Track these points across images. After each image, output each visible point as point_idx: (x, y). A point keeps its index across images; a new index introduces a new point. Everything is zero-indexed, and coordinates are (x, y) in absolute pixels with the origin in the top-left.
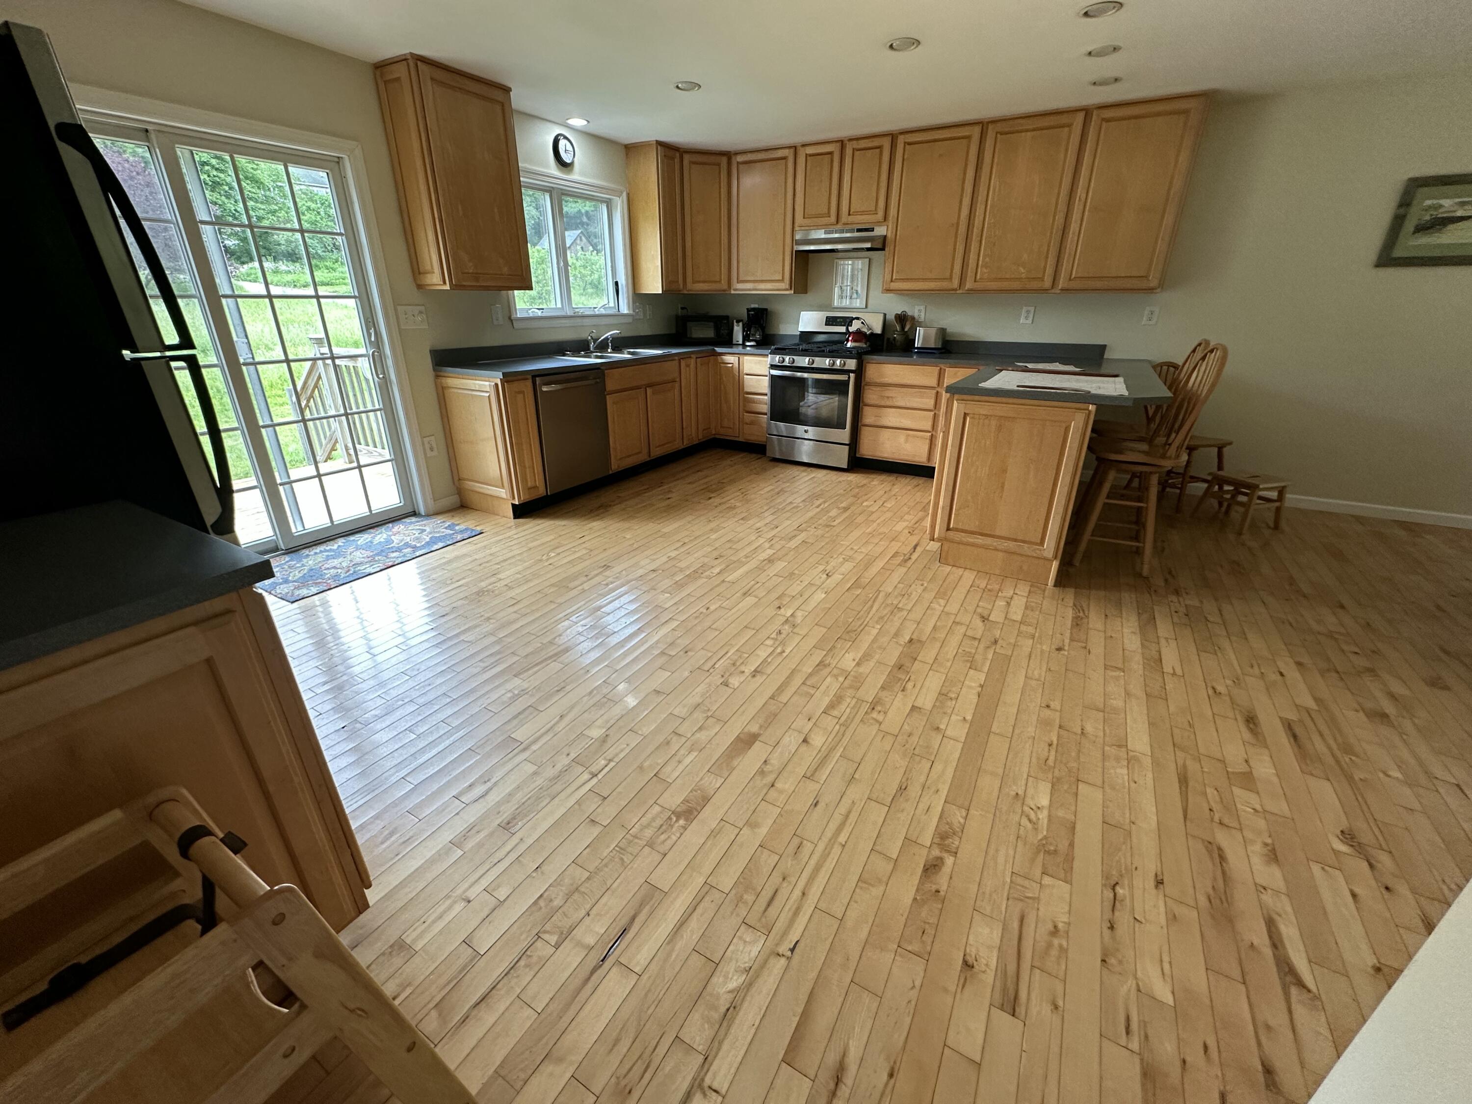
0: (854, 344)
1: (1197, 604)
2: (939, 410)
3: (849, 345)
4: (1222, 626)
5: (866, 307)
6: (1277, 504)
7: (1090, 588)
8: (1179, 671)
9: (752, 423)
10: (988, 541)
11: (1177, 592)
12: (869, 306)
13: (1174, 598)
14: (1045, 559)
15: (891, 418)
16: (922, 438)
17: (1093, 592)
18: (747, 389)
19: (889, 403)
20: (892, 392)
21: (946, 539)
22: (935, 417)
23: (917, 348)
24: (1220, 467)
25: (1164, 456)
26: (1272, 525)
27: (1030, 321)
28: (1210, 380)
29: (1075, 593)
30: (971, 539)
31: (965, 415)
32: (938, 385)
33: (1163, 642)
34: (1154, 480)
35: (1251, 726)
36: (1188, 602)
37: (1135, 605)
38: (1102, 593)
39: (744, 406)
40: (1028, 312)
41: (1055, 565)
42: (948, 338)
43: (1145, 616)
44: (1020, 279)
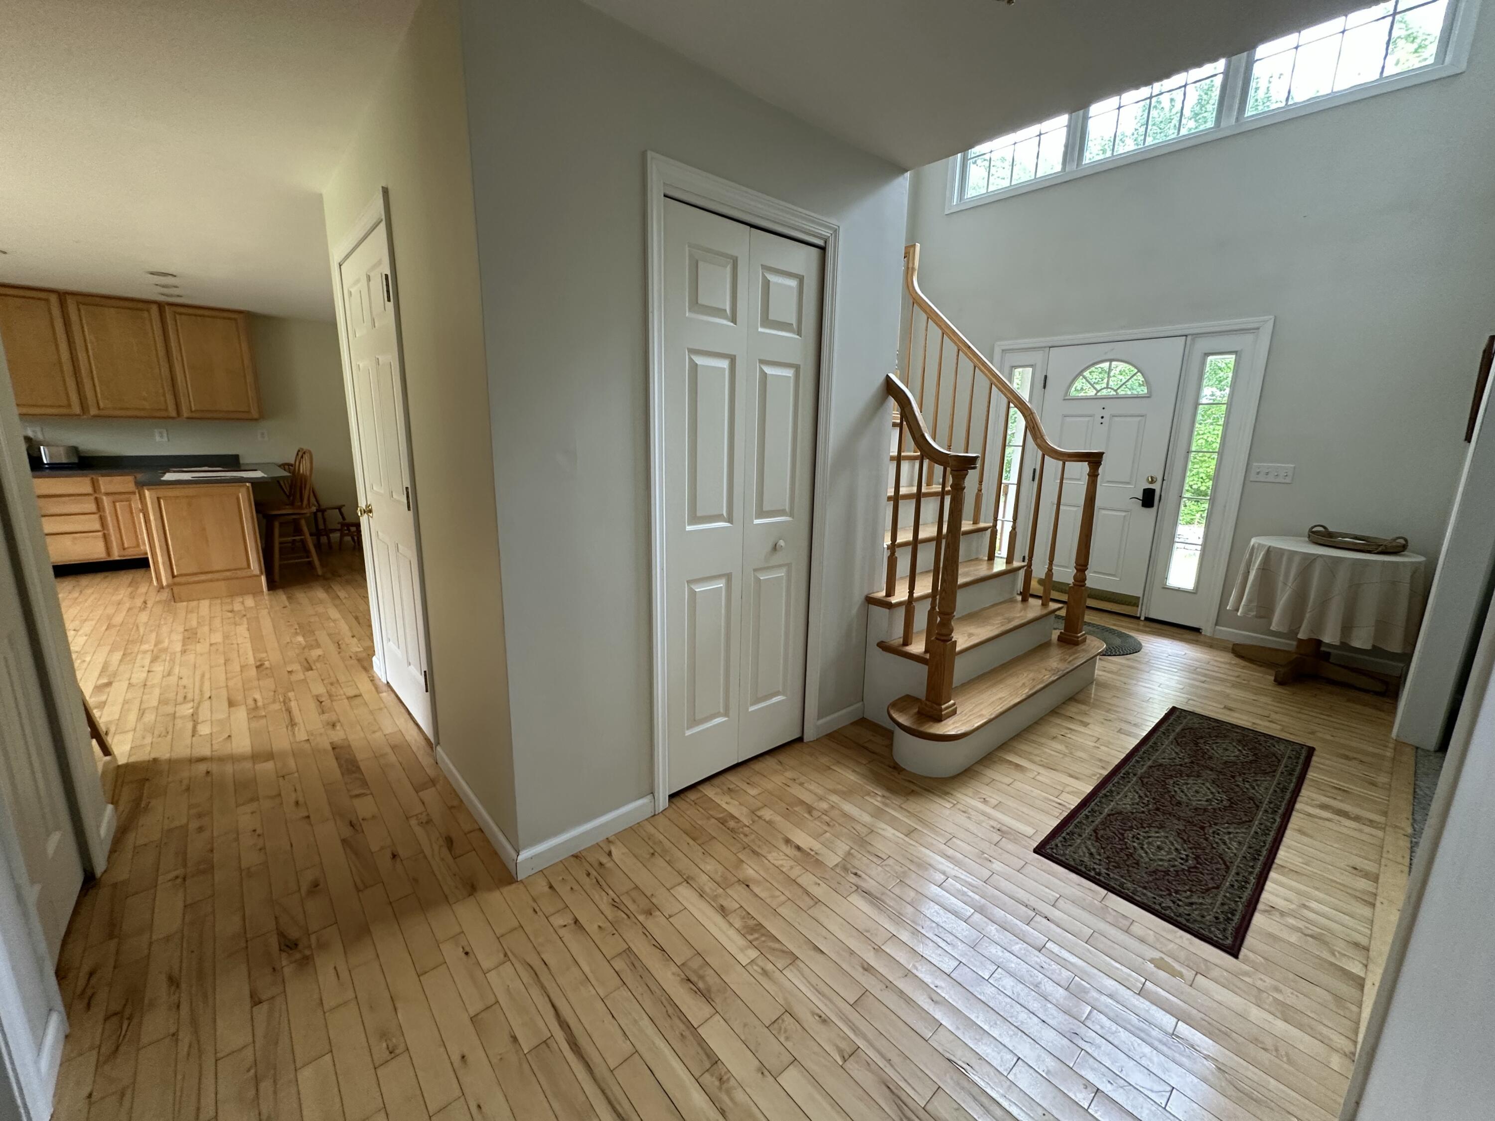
2: (104, 511)
10: (209, 576)
14: (257, 576)
16: (95, 537)
21: (175, 584)
22: (102, 518)
23: (47, 464)
24: (344, 518)
25: (301, 507)
27: (166, 439)
28: (308, 468)
30: (196, 579)
31: (158, 499)
32: (95, 491)
34: (303, 522)
40: (161, 433)
41: (263, 579)
42: (82, 455)
44: (144, 409)
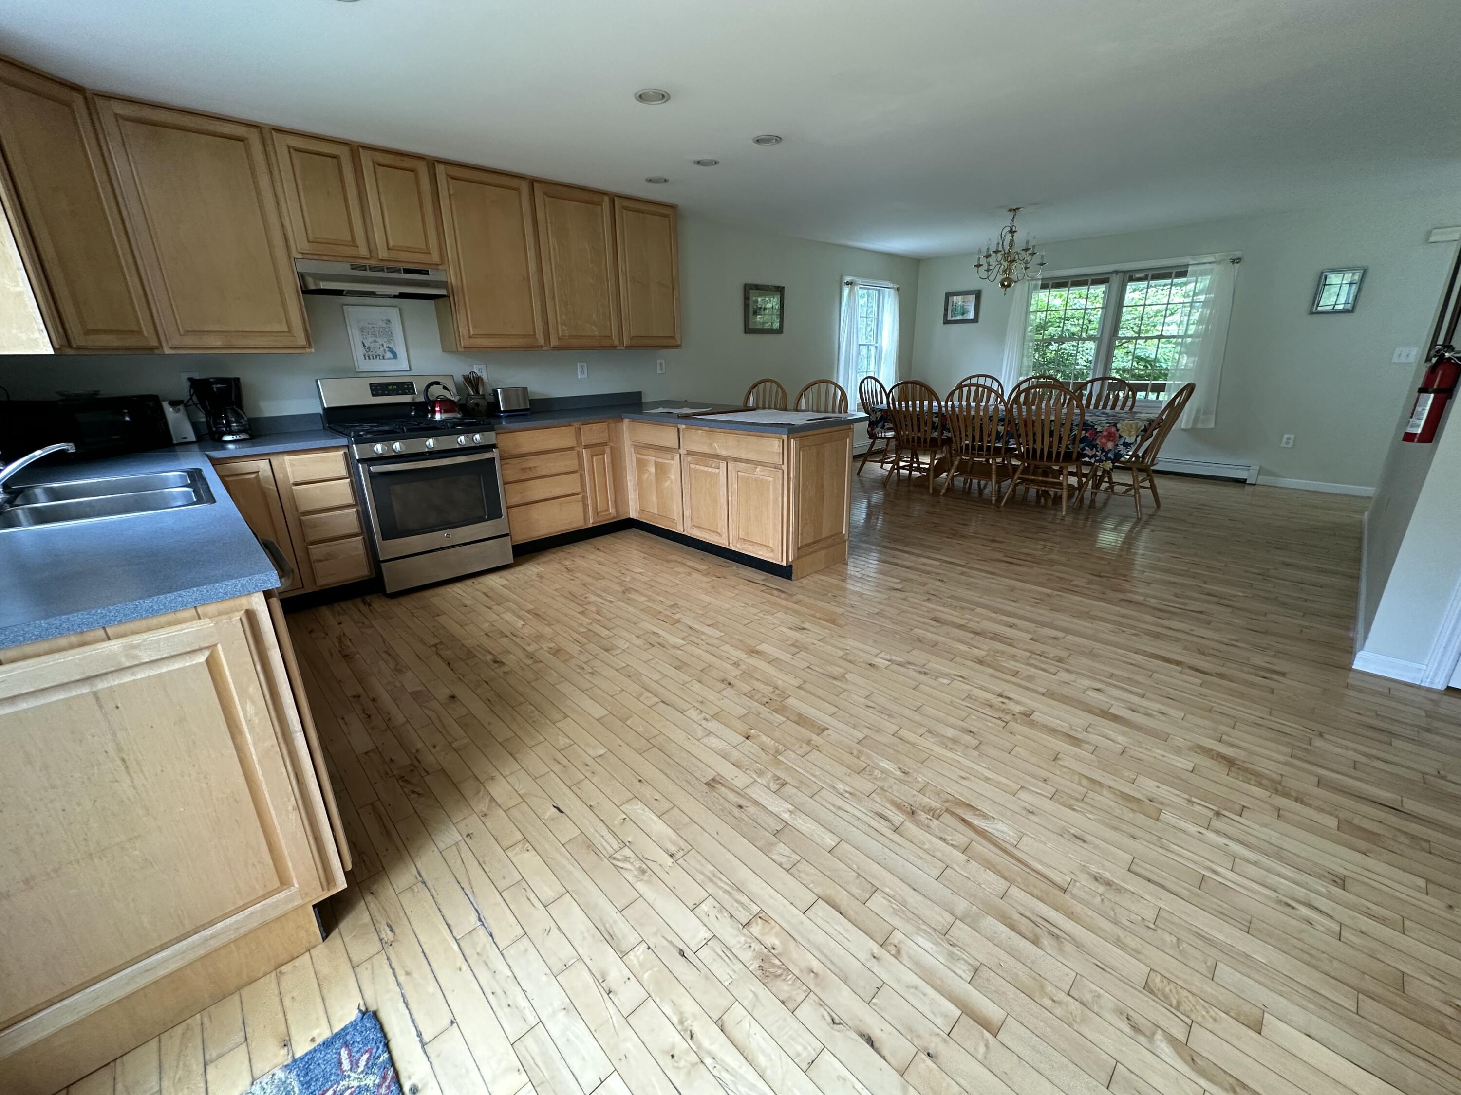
0: (445, 416)
2: (584, 468)
3: (438, 417)
5: (410, 370)
9: (328, 557)
10: (819, 545)
12: (413, 368)
15: (539, 490)
16: (573, 502)
18: (304, 508)
19: (532, 475)
20: (532, 462)
21: (798, 558)
22: (582, 477)
30: (811, 549)
32: (578, 444)
39: (304, 537)
40: (582, 367)
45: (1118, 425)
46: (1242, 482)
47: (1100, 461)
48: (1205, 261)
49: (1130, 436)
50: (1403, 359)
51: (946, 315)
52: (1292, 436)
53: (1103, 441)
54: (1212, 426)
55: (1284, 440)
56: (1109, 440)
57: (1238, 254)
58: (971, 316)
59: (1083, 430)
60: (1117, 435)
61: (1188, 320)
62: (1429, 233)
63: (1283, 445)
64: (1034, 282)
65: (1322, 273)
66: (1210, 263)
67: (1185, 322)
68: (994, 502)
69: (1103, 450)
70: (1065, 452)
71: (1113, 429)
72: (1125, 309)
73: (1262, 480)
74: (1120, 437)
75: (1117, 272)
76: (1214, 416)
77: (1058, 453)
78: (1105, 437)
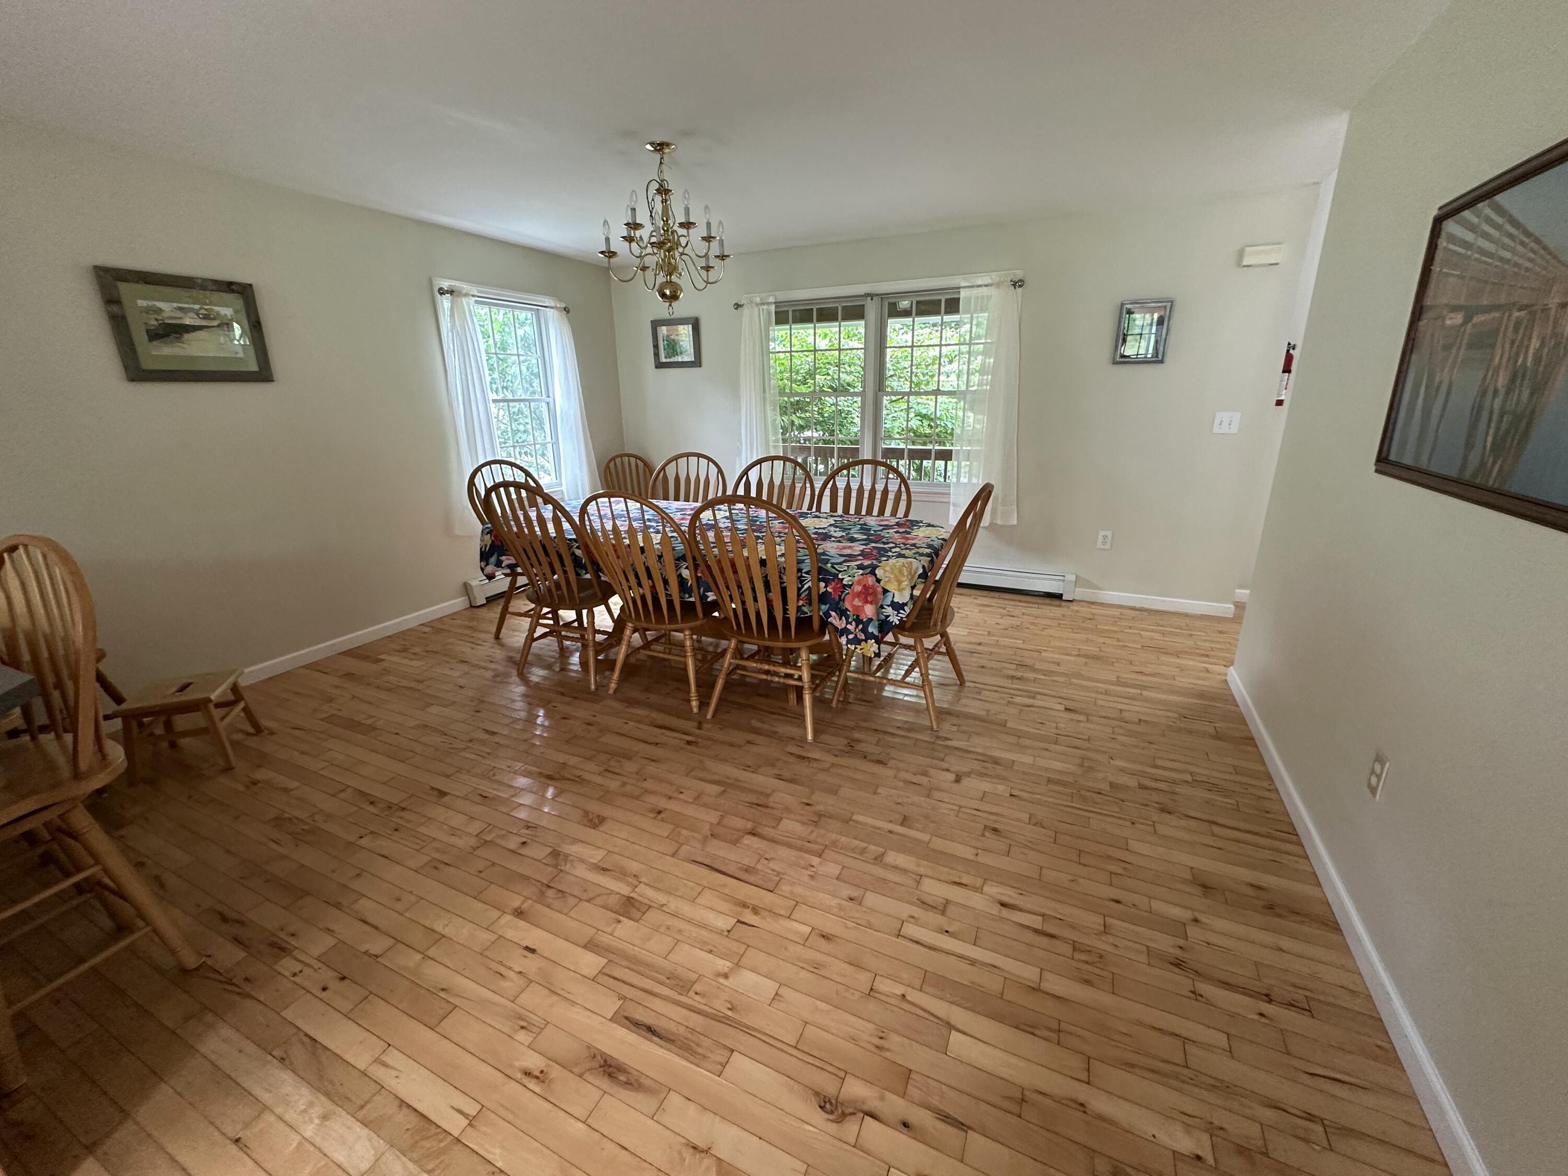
1: (330, 941)
4: (401, 946)
6: (242, 705)
7: (125, 1115)
8: (472, 1109)
11: (281, 949)
13: (287, 965)
17: (143, 1113)
26: (251, 730)
29: (105, 1163)
33: (380, 1073)
35: (623, 1078)
36: (316, 952)
37: (251, 1048)
38: (163, 1094)
43: (299, 1054)
45: (879, 572)
46: (1059, 597)
47: (857, 641)
48: (979, 283)
49: (901, 590)
50: (1225, 429)
51: (657, 355)
52: (1109, 534)
53: (857, 602)
54: (1014, 522)
55: (1100, 539)
56: (867, 602)
57: (1019, 274)
58: (689, 357)
59: (820, 580)
60: (880, 589)
61: (969, 369)
62: (1241, 254)
63: (1100, 546)
64: (765, 307)
65: (1122, 305)
66: (986, 286)
67: (965, 372)
68: (695, 710)
69: (858, 621)
70: (798, 619)
71: (871, 580)
72: (888, 350)
73: (1080, 593)
74: (885, 591)
75: (871, 296)
76: (1015, 507)
77: (786, 621)
78: (858, 595)
